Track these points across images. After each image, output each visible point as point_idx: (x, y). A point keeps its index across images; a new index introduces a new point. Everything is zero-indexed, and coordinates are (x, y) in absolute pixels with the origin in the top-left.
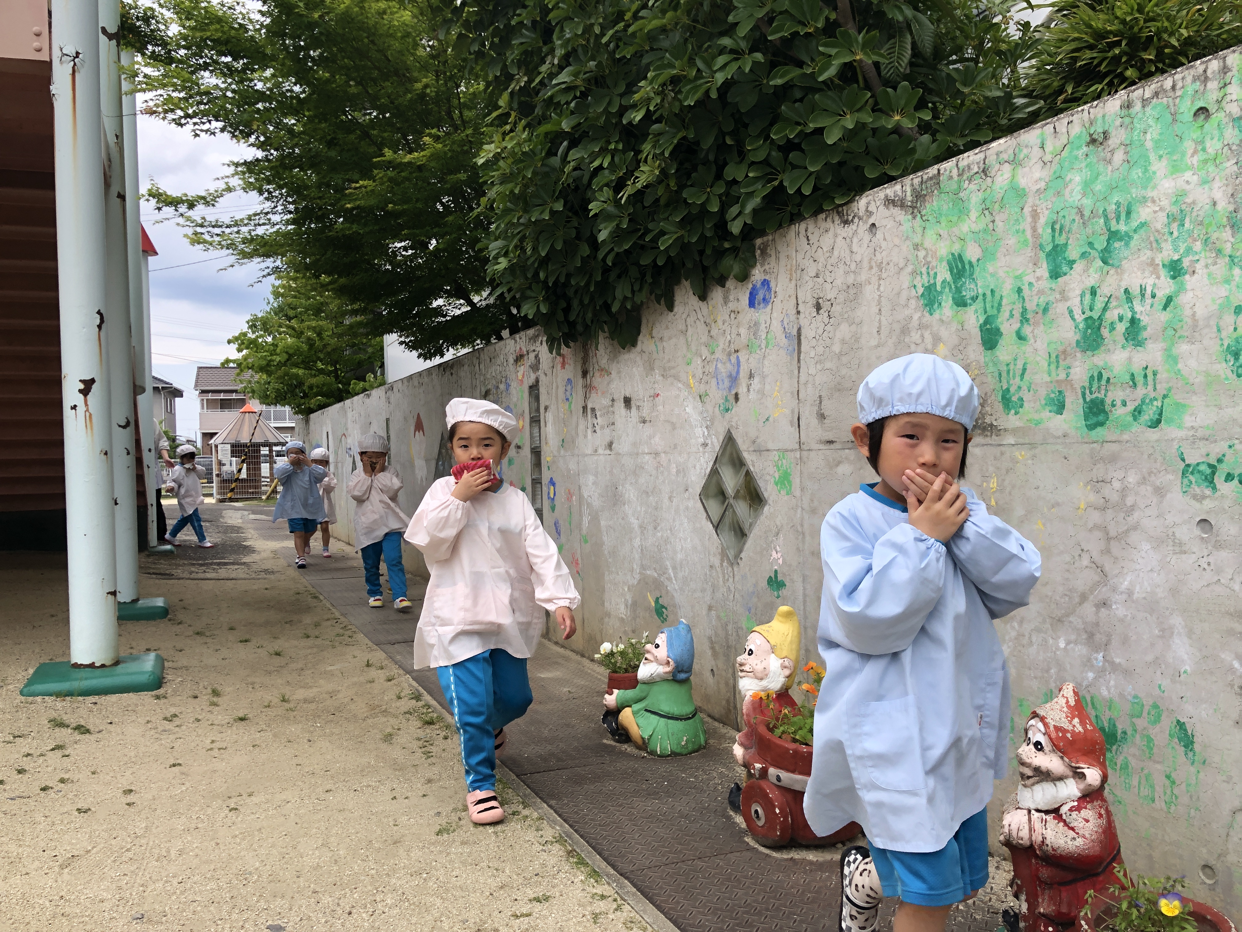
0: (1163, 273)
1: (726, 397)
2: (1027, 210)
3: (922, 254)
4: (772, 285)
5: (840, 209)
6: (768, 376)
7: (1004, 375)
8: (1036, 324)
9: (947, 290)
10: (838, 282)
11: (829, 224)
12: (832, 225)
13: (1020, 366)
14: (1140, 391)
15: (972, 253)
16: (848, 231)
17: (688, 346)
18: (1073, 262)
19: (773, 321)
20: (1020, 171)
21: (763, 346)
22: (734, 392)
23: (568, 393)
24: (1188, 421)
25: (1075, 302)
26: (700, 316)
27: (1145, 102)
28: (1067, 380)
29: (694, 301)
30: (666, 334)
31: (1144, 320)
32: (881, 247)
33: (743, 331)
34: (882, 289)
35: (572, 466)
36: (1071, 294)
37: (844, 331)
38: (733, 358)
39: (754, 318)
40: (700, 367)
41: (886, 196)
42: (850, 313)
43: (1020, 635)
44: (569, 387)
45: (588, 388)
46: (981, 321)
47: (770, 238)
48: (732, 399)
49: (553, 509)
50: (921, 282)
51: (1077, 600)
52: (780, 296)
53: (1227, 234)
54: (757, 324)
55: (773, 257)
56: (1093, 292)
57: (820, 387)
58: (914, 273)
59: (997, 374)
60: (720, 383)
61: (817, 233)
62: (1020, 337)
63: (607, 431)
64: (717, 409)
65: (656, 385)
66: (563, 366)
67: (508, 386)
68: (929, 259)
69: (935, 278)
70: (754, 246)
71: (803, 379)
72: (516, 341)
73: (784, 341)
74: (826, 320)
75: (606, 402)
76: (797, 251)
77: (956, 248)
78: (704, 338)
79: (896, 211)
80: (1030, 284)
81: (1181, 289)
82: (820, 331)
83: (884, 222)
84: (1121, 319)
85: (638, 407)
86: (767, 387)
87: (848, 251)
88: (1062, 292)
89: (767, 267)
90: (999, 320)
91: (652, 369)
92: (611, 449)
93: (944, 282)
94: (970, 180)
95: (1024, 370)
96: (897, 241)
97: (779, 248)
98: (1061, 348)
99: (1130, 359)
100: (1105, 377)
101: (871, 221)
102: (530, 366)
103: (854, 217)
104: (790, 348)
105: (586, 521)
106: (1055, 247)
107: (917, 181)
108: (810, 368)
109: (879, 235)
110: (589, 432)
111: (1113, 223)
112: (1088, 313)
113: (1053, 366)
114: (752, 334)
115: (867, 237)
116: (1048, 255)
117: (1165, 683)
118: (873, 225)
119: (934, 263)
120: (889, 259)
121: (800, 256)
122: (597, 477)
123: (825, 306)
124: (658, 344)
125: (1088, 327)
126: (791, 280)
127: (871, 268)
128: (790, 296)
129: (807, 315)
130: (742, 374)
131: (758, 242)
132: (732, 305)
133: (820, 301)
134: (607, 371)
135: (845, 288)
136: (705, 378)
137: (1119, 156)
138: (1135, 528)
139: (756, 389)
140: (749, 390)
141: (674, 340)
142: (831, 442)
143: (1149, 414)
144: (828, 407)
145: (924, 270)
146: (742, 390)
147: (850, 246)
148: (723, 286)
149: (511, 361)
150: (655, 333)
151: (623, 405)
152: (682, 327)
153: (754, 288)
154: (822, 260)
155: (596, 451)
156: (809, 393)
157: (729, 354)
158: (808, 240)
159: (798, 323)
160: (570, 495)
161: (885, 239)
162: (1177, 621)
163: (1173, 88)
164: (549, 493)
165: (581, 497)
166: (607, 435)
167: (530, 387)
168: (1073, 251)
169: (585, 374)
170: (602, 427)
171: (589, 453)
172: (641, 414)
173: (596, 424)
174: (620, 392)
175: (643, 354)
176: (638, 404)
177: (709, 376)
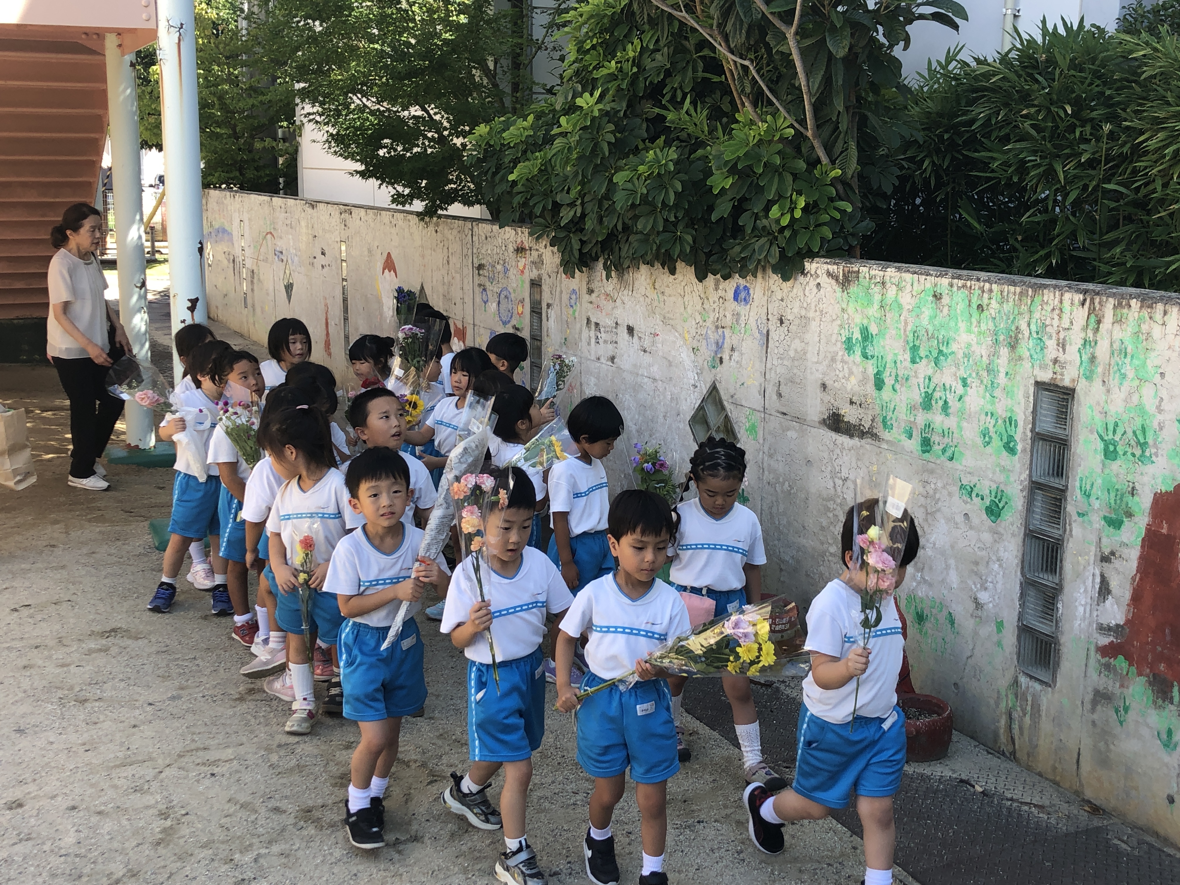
0: (960, 382)
1: (713, 357)
2: (902, 318)
3: (846, 316)
4: (751, 291)
6: (745, 354)
7: (884, 408)
8: (902, 385)
9: (858, 345)
10: (795, 310)
13: (892, 405)
14: (946, 440)
15: (873, 329)
16: (804, 280)
17: (685, 307)
18: (921, 358)
19: (751, 318)
21: (743, 331)
22: (718, 355)
23: (573, 302)
24: (964, 462)
25: (920, 381)
28: (913, 422)
30: (667, 291)
31: (950, 403)
32: (822, 301)
33: (729, 315)
34: (822, 327)
36: (919, 376)
37: (797, 344)
38: (720, 331)
39: (736, 308)
40: (693, 327)
41: (828, 270)
42: (802, 334)
44: (574, 297)
45: (594, 305)
46: (875, 371)
48: (717, 360)
50: (845, 334)
52: (756, 303)
53: (985, 374)
54: (739, 314)
56: (930, 379)
57: (778, 375)
58: (841, 326)
59: (880, 406)
60: (709, 345)
62: (894, 389)
63: (610, 347)
64: (706, 363)
65: (657, 327)
67: (507, 270)
68: (851, 322)
69: (852, 335)
71: (769, 365)
72: (517, 233)
73: (757, 335)
74: (786, 333)
75: (610, 322)
76: (769, 277)
77: (865, 322)
78: (699, 307)
79: (833, 282)
80: (901, 361)
81: (966, 394)
82: (782, 338)
84: (941, 398)
86: (744, 362)
87: (802, 293)
88: (916, 372)
90: (884, 375)
92: (613, 363)
93: (857, 339)
95: (894, 409)
96: (832, 302)
98: (912, 403)
99: (943, 421)
100: (931, 427)
101: (818, 281)
102: (533, 262)
103: (809, 273)
104: (761, 341)
106: (914, 346)
108: (773, 360)
109: (822, 292)
110: (593, 342)
111: (941, 345)
112: (926, 390)
113: (909, 412)
114: (735, 320)
115: (815, 290)
116: (911, 349)
117: (946, 592)
118: (819, 284)
119: (853, 326)
120: (827, 311)
121: (771, 281)
122: (598, 379)
123: (786, 323)
124: (660, 295)
125: (926, 397)
126: (763, 294)
127: (816, 311)
128: (763, 305)
129: (774, 323)
130: (726, 345)
132: (721, 293)
133: (784, 318)
134: (611, 297)
135: (799, 316)
136: (697, 337)
137: (945, 311)
139: (736, 360)
140: (730, 359)
141: (673, 298)
142: (785, 414)
143: (949, 453)
144: (784, 390)
145: (846, 326)
146: (726, 357)
147: (804, 290)
150: (656, 285)
151: (626, 331)
152: (680, 290)
153: (737, 287)
154: (786, 291)
155: (599, 359)
156: (772, 376)
157: (717, 327)
159: (769, 326)
160: (570, 388)
161: (825, 297)
163: (970, 287)
166: (609, 350)
167: (531, 280)
168: (922, 353)
169: (590, 292)
170: (605, 342)
171: (592, 359)
172: (641, 343)
173: (599, 337)
174: (624, 320)
175: (646, 298)
176: (640, 335)
177: (701, 337)
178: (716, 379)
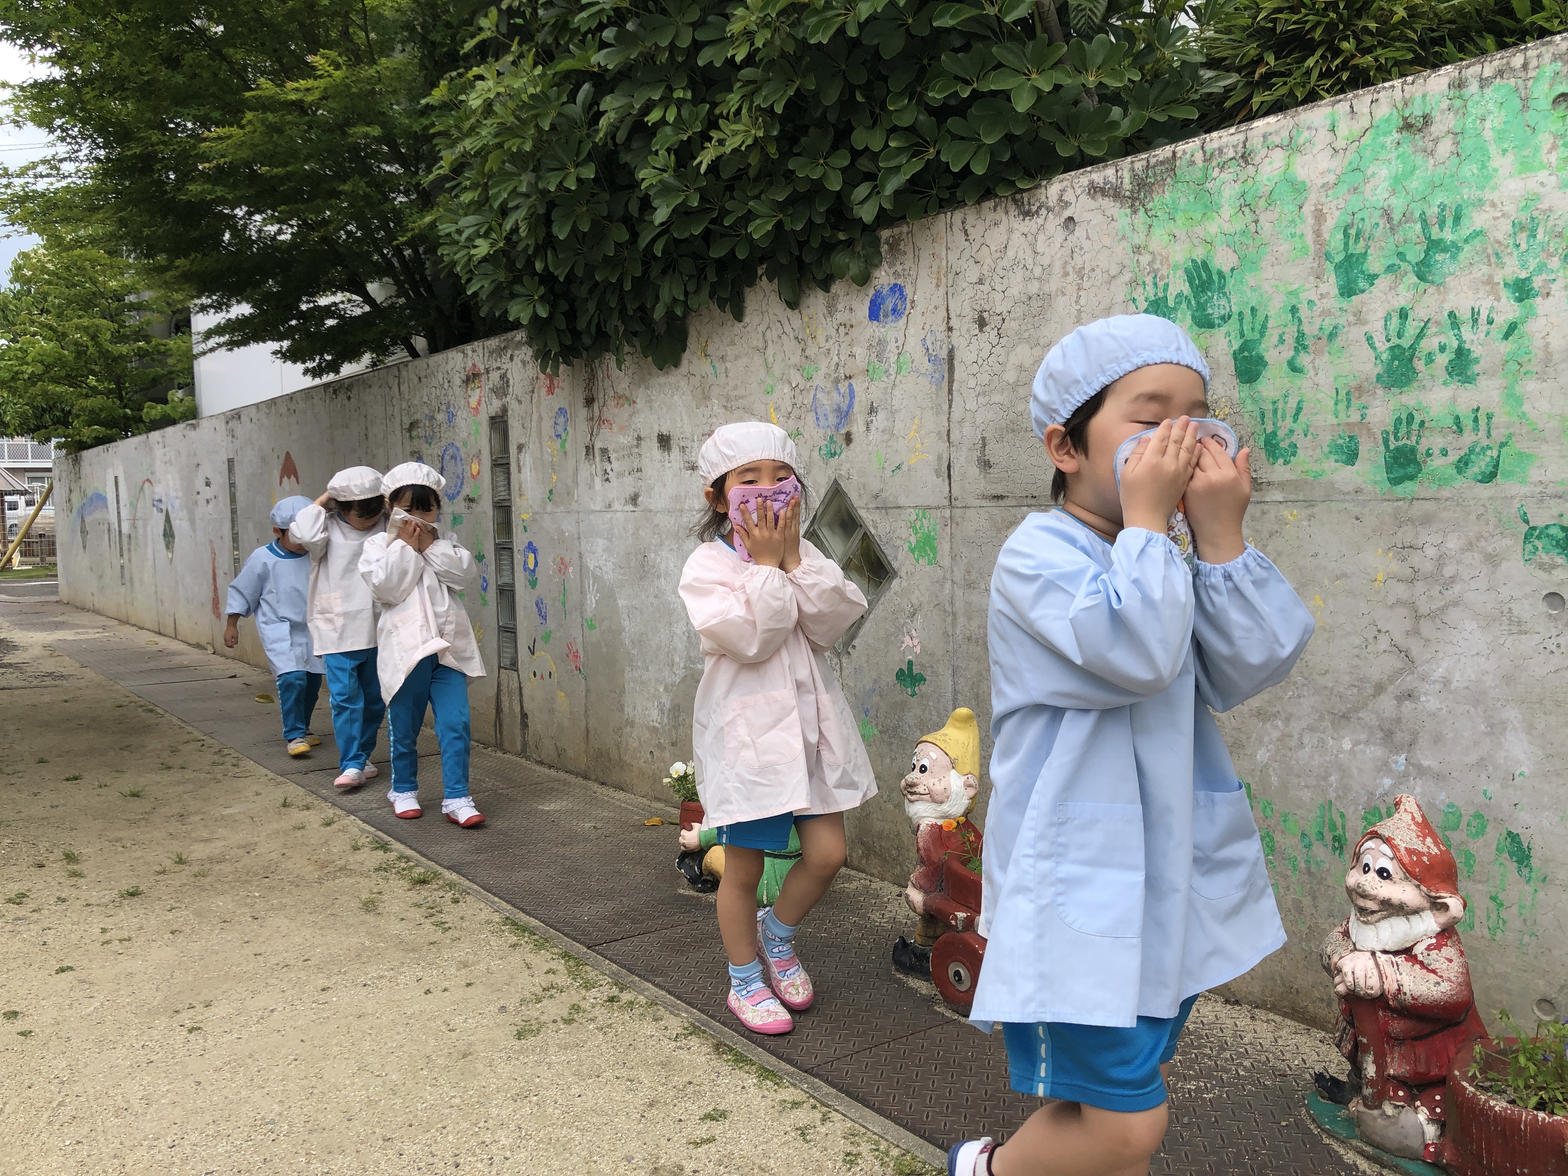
0: (1505, 294)
1: (831, 438)
2: (1308, 209)
3: (1145, 259)
4: (908, 291)
5: (1018, 196)
6: (900, 410)
7: (1269, 415)
8: (1318, 352)
9: (1184, 306)
10: (1015, 291)
11: (1000, 215)
12: (1004, 217)
13: (1293, 404)
14: (1468, 438)
15: (1222, 260)
16: (1030, 225)
17: (768, 368)
18: (1375, 276)
19: (910, 340)
20: (1297, 159)
21: (892, 371)
22: (843, 431)
23: (560, 429)
24: (1535, 474)
25: (1376, 327)
26: (787, 329)
27: (1484, 83)
28: (1363, 423)
29: (777, 308)
30: (731, 352)
31: (1476, 351)
32: (1081, 249)
33: (859, 351)
34: (1082, 301)
35: (568, 526)
36: (1371, 317)
37: (1024, 355)
38: (843, 387)
39: (877, 334)
40: (787, 397)
41: (1092, 183)
42: (1032, 331)
43: (1285, 736)
44: (561, 420)
45: (597, 422)
46: (1236, 346)
47: (905, 229)
48: (841, 440)
49: (533, 584)
50: (1144, 295)
51: (1370, 691)
52: (920, 308)
54: (882, 343)
55: (910, 254)
56: (1403, 315)
57: (983, 427)
58: (1134, 283)
59: (1257, 414)
60: (822, 418)
61: (980, 227)
62: (1294, 368)
63: (629, 480)
64: (816, 453)
65: (714, 420)
66: (551, 390)
67: (451, 416)
68: (1157, 266)
69: (1165, 290)
70: (878, 239)
71: (956, 415)
72: (465, 355)
73: (926, 366)
74: (995, 341)
75: (627, 440)
76: (947, 248)
77: (1199, 254)
78: (796, 359)
79: (1107, 203)
80: (1310, 302)
81: (1529, 314)
82: (985, 354)
83: (1087, 216)
84: (1442, 349)
85: (683, 449)
86: (899, 425)
87: (1029, 252)
88: (1358, 314)
89: (899, 268)
90: (1263, 346)
91: (707, 398)
92: (635, 505)
93: (1179, 295)
94: (1222, 167)
95: (1299, 410)
96: (1107, 241)
97: (919, 244)
98: (1353, 384)
99: (1454, 399)
100: (1417, 420)
101: (1067, 213)
102: (492, 390)
103: (1040, 208)
104: (937, 375)
105: (591, 600)
106: (1349, 257)
107: (1139, 166)
108: (967, 401)
109: (1080, 232)
110: (598, 481)
111: (1435, 230)
112: (1395, 341)
113: (1342, 406)
114: (874, 355)
115: (1060, 234)
116: (1338, 267)
117: (1493, 788)
118: (1071, 219)
119: (1164, 272)
120: (1094, 264)
121: (953, 256)
122: (610, 540)
123: (994, 321)
124: (717, 365)
125: (1394, 358)
126: (938, 286)
128: (936, 308)
129: (964, 333)
130: (856, 408)
131: (885, 234)
132: (840, 317)
133: (985, 315)
134: (627, 399)
135: (1025, 299)
136: (796, 412)
137: (1445, 147)
138: (1455, 604)
139: (881, 428)
140: (868, 429)
141: (745, 360)
142: (1000, 497)
143: (1481, 464)
144: (994, 451)
145: (1149, 280)
146: (858, 428)
147: (1033, 245)
148: (827, 290)
149: (457, 381)
150: (710, 350)
151: (656, 445)
152: (757, 342)
153: (878, 294)
154: (989, 261)
155: (610, 506)
156: (966, 434)
157: (837, 381)
158: (967, 235)
159: (950, 343)
160: (562, 566)
161: (1088, 238)
162: (1512, 714)
163: (1525, 66)
164: (525, 563)
165: (582, 569)
166: (629, 485)
167: (492, 418)
168: (1375, 263)
169: (589, 402)
170: (620, 475)
171: (598, 509)
172: (686, 458)
173: (609, 470)
174: (652, 428)
175: (692, 378)
176: (682, 444)
177: (803, 409)
178: (841, 476)
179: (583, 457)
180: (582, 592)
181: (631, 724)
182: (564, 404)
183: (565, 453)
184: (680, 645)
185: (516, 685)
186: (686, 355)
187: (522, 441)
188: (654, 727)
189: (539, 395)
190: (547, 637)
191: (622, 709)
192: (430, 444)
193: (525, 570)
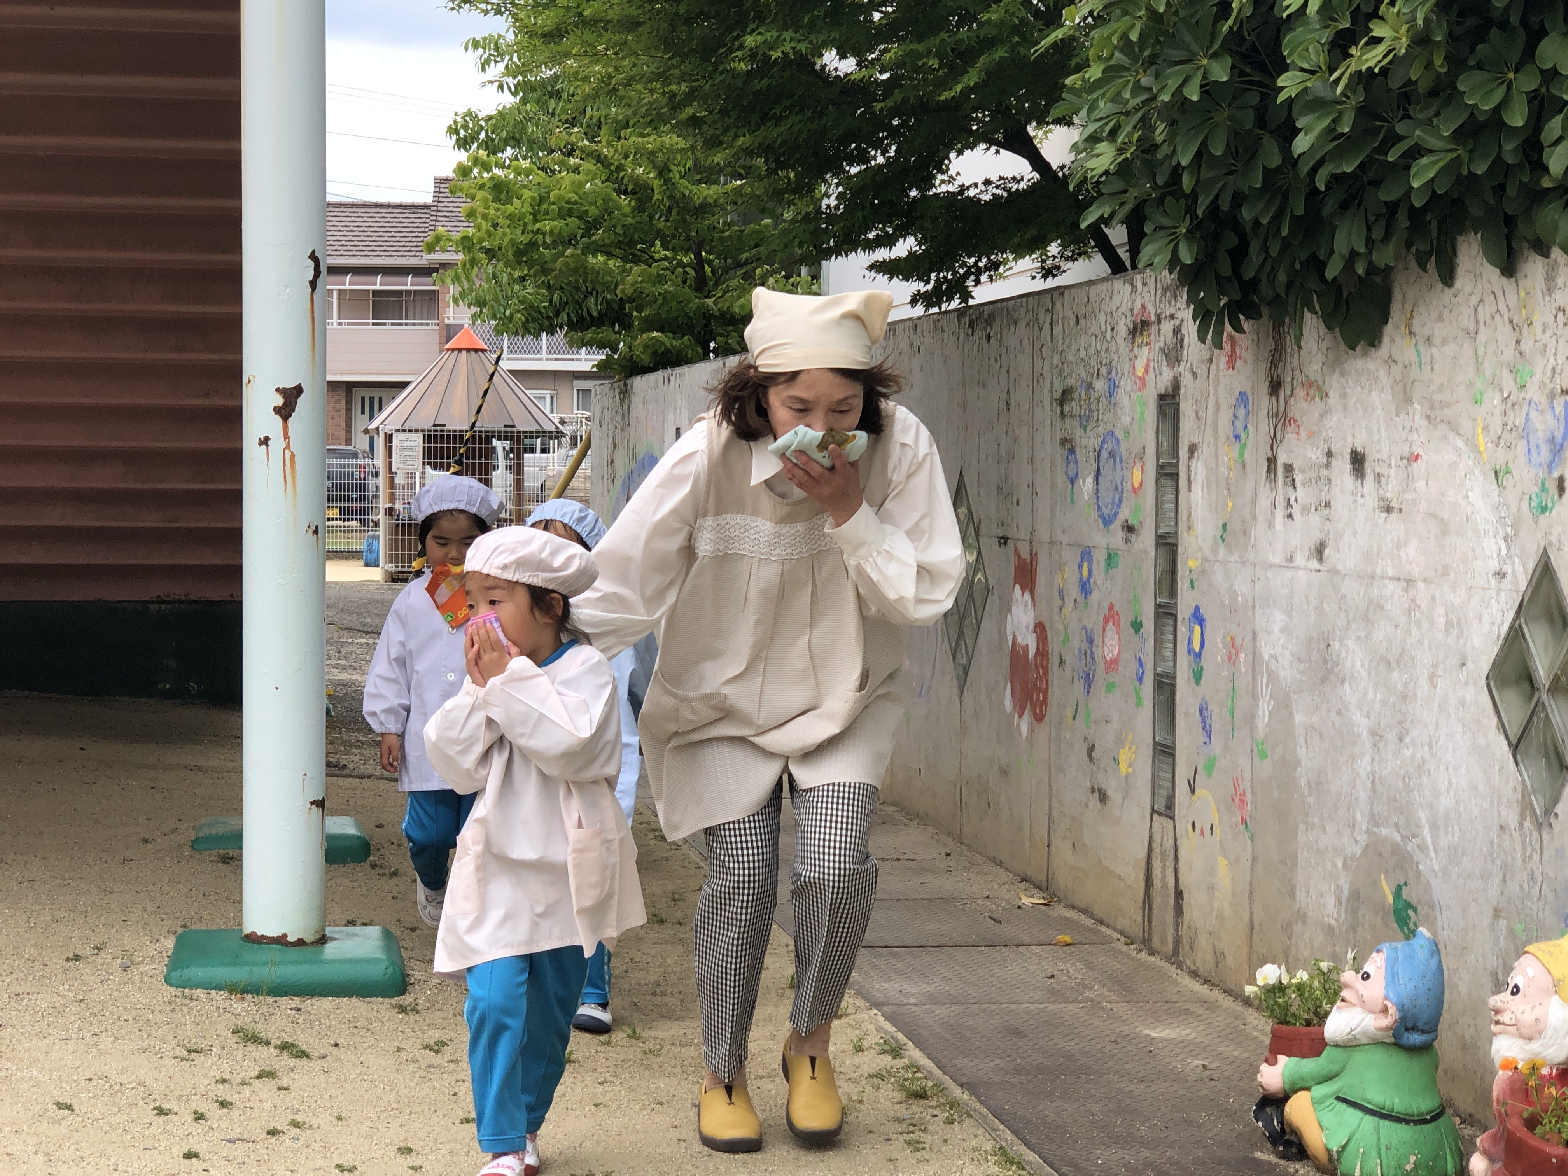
1: (1543, 482)
17: (1478, 363)
22: (1556, 475)
23: (1239, 424)
26: (1502, 307)
30: (1439, 331)
35: (1242, 587)
40: (1497, 413)
44: (1241, 411)
45: (1281, 420)
48: (1552, 488)
49: (1198, 676)
60: (1534, 450)
63: (1316, 519)
64: (1525, 504)
65: (1415, 436)
67: (1114, 387)
75: (1316, 455)
85: (1378, 477)
91: (1408, 400)
102: (1163, 350)
105: (1264, 711)
110: (1279, 515)
122: (1290, 616)
132: (1560, 297)
134: (1319, 389)
136: (1506, 436)
148: (1546, 255)
149: (1124, 330)
150: (1415, 326)
155: (1291, 559)
160: (1233, 652)
164: (1190, 641)
165: (1256, 656)
166: (1315, 527)
167: (1160, 394)
169: (1275, 387)
170: (1305, 510)
171: (1278, 562)
172: (1381, 492)
173: (1292, 502)
174: (1345, 439)
175: (1393, 365)
176: (1378, 470)
177: (1514, 434)
178: (1550, 543)
179: (1264, 474)
180: (1255, 697)
181: (1303, 917)
182: (1247, 387)
183: (1244, 467)
184: (1363, 795)
185: (1171, 842)
186: (1389, 329)
187: (1195, 440)
188: (1329, 925)
189: (1218, 367)
190: (1210, 767)
191: (1292, 893)
192: (1085, 430)
193: (1189, 652)
